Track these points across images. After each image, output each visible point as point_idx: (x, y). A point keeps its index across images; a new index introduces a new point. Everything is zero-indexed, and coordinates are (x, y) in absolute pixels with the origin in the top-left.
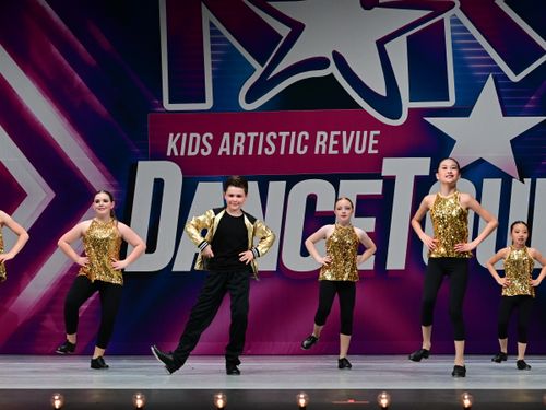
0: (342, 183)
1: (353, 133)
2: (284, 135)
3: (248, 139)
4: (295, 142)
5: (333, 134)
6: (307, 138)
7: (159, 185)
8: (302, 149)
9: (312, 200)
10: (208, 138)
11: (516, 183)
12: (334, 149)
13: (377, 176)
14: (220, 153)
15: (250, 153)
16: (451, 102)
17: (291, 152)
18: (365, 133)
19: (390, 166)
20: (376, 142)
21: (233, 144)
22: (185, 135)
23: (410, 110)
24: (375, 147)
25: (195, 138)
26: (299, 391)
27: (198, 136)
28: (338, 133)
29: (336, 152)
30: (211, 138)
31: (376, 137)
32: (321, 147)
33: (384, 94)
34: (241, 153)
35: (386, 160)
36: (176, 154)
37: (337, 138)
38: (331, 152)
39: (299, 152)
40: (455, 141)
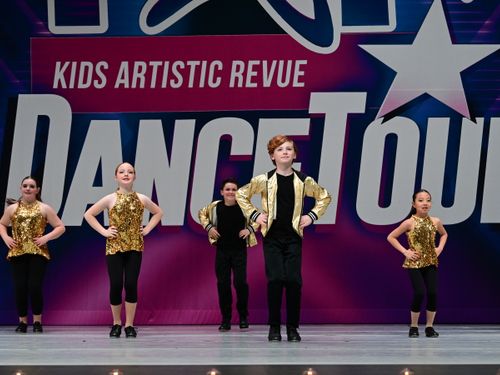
0: (262, 122)
1: (275, 62)
2: (193, 64)
3: (150, 69)
4: (206, 73)
5: (251, 63)
6: (220, 68)
7: (43, 123)
8: (214, 81)
9: (226, 142)
10: (102, 68)
11: (466, 122)
12: (252, 82)
13: (304, 114)
14: (117, 86)
15: (153, 85)
16: (391, 26)
17: (202, 85)
18: (290, 62)
19: (319, 102)
20: (302, 73)
21: (132, 75)
22: (74, 64)
23: (344, 36)
24: (300, 79)
25: (87, 68)
26: (210, 368)
27: (90, 65)
28: (258, 62)
29: (255, 85)
30: (106, 66)
31: (302, 67)
32: (237, 79)
33: (313, 17)
34: (142, 86)
35: (314, 96)
36: (64, 86)
37: (256, 68)
38: (249, 84)
39: (211, 85)
40: (395, 73)
